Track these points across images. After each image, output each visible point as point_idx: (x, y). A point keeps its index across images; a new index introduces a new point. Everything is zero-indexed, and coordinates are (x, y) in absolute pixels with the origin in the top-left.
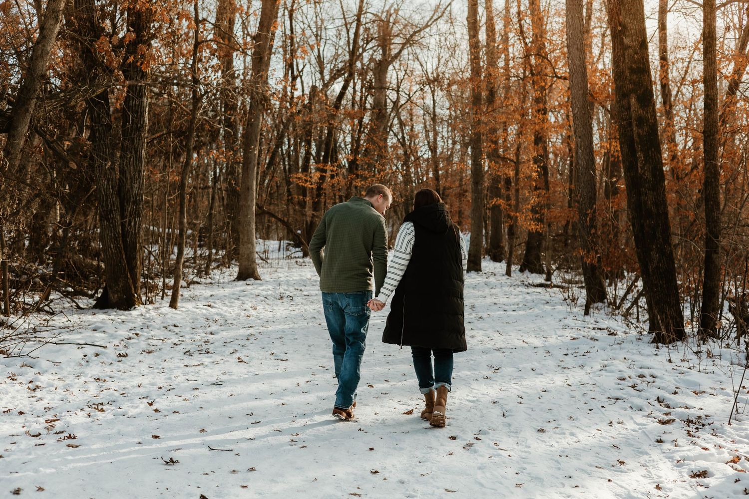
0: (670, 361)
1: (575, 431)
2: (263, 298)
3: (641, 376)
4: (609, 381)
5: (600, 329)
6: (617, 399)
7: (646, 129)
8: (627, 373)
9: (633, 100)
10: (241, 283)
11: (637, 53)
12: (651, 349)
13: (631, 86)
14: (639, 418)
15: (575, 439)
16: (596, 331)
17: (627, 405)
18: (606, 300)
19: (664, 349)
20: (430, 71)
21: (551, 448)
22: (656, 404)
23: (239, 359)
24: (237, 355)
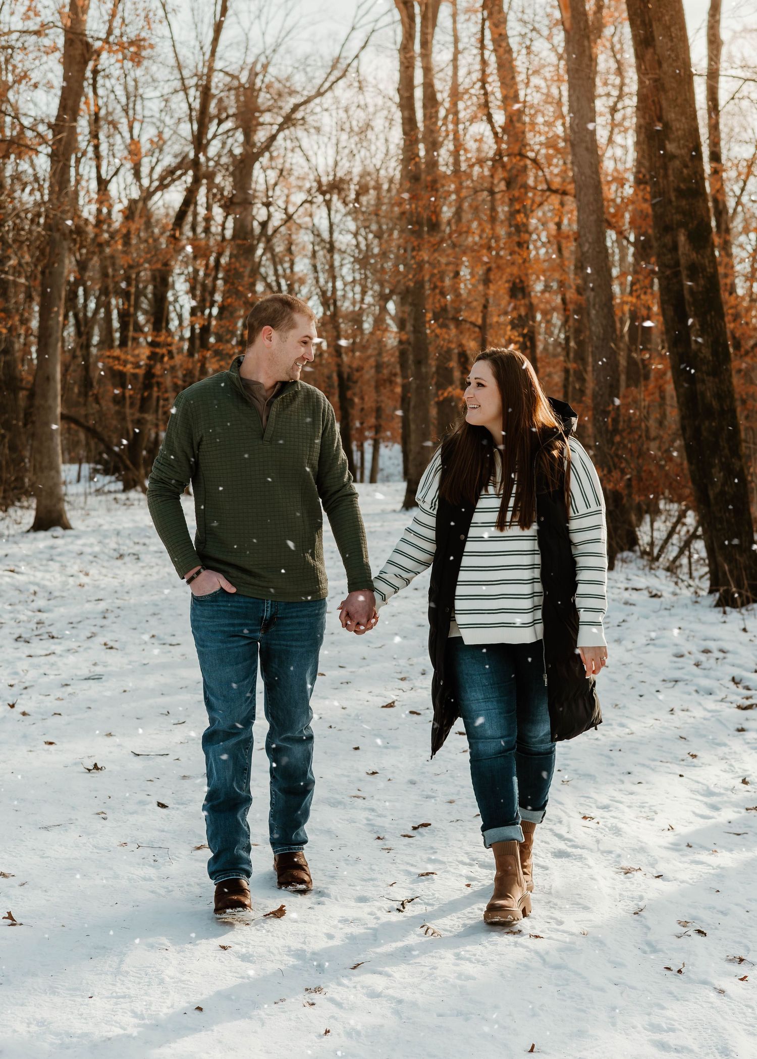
0: (745, 630)
1: (625, 721)
2: (91, 558)
3: (706, 651)
4: (661, 659)
5: (636, 590)
6: (676, 681)
7: (702, 282)
8: (686, 647)
9: (682, 238)
10: (41, 534)
11: (686, 166)
12: (715, 615)
13: (678, 217)
14: (710, 703)
15: (627, 730)
16: (630, 591)
17: (692, 689)
18: (637, 548)
19: (734, 615)
20: (321, 170)
21: (597, 742)
22: (732, 685)
23: (105, 644)
24: (100, 640)
